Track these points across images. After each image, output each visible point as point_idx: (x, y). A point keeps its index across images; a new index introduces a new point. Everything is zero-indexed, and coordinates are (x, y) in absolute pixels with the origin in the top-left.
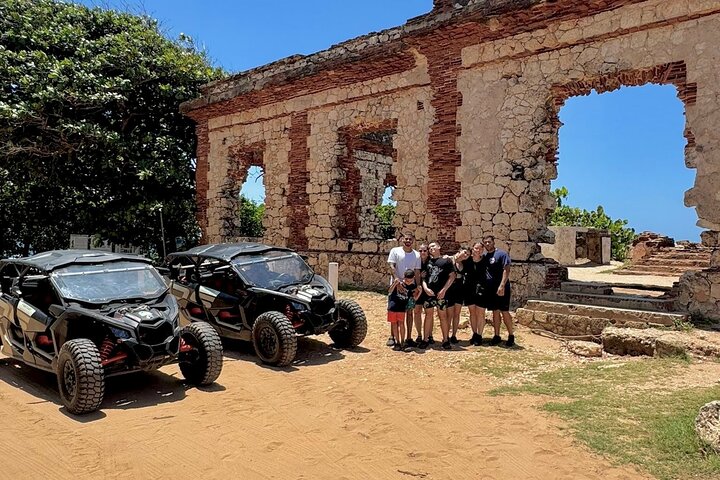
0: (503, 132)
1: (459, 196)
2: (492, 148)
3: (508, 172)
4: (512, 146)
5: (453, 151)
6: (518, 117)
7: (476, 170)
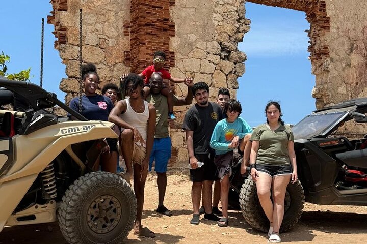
0: (215, 15)
1: (173, 66)
2: (204, 26)
3: (218, 52)
4: (222, 30)
5: (168, 20)
6: (227, 5)
7: (191, 44)
